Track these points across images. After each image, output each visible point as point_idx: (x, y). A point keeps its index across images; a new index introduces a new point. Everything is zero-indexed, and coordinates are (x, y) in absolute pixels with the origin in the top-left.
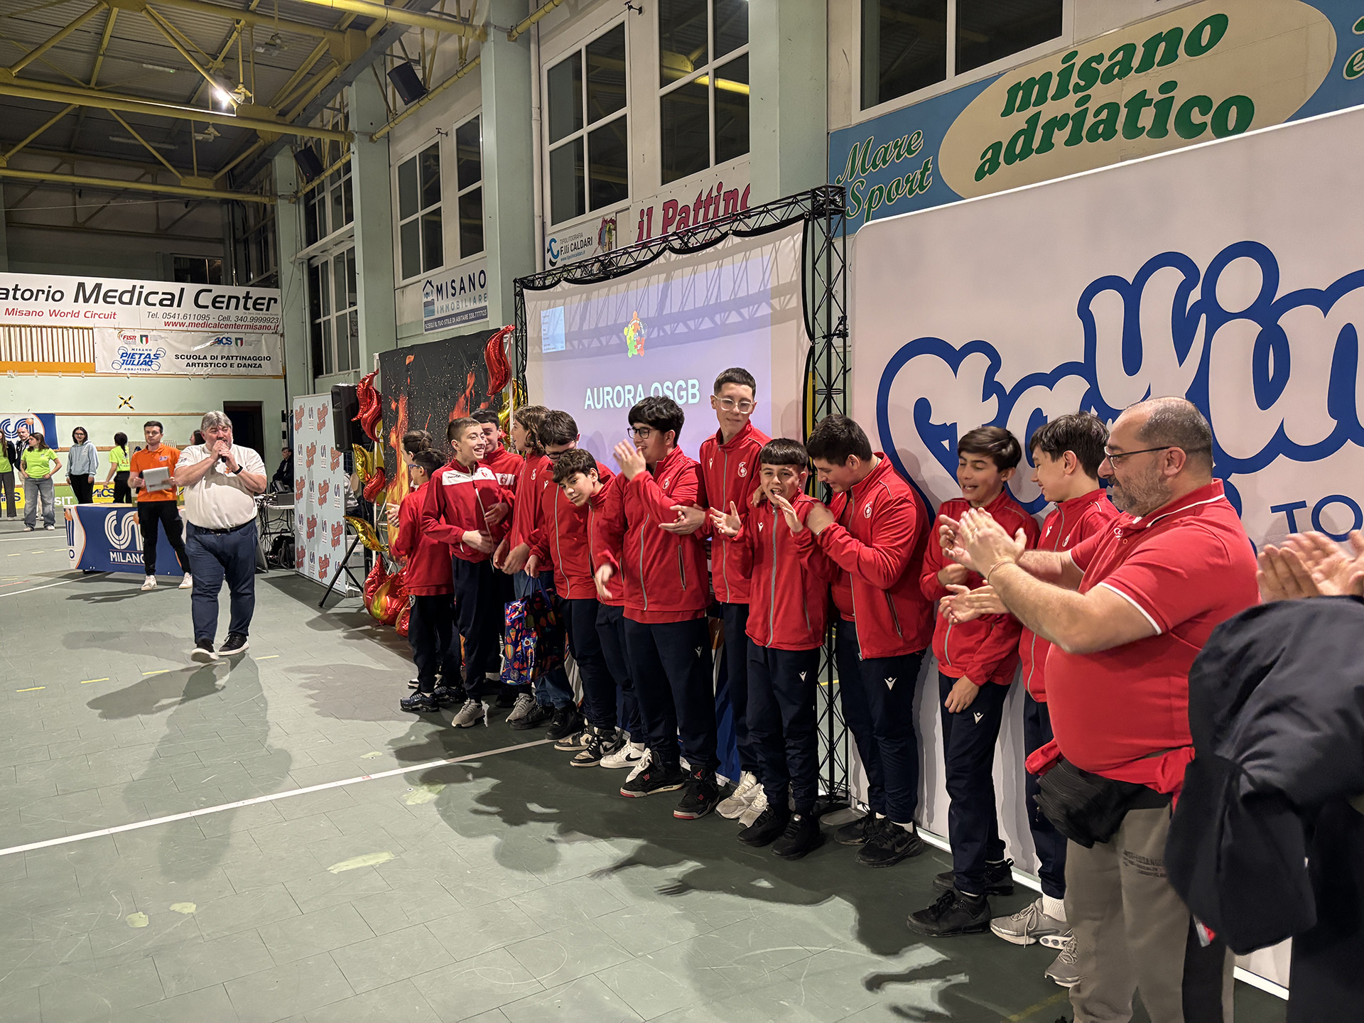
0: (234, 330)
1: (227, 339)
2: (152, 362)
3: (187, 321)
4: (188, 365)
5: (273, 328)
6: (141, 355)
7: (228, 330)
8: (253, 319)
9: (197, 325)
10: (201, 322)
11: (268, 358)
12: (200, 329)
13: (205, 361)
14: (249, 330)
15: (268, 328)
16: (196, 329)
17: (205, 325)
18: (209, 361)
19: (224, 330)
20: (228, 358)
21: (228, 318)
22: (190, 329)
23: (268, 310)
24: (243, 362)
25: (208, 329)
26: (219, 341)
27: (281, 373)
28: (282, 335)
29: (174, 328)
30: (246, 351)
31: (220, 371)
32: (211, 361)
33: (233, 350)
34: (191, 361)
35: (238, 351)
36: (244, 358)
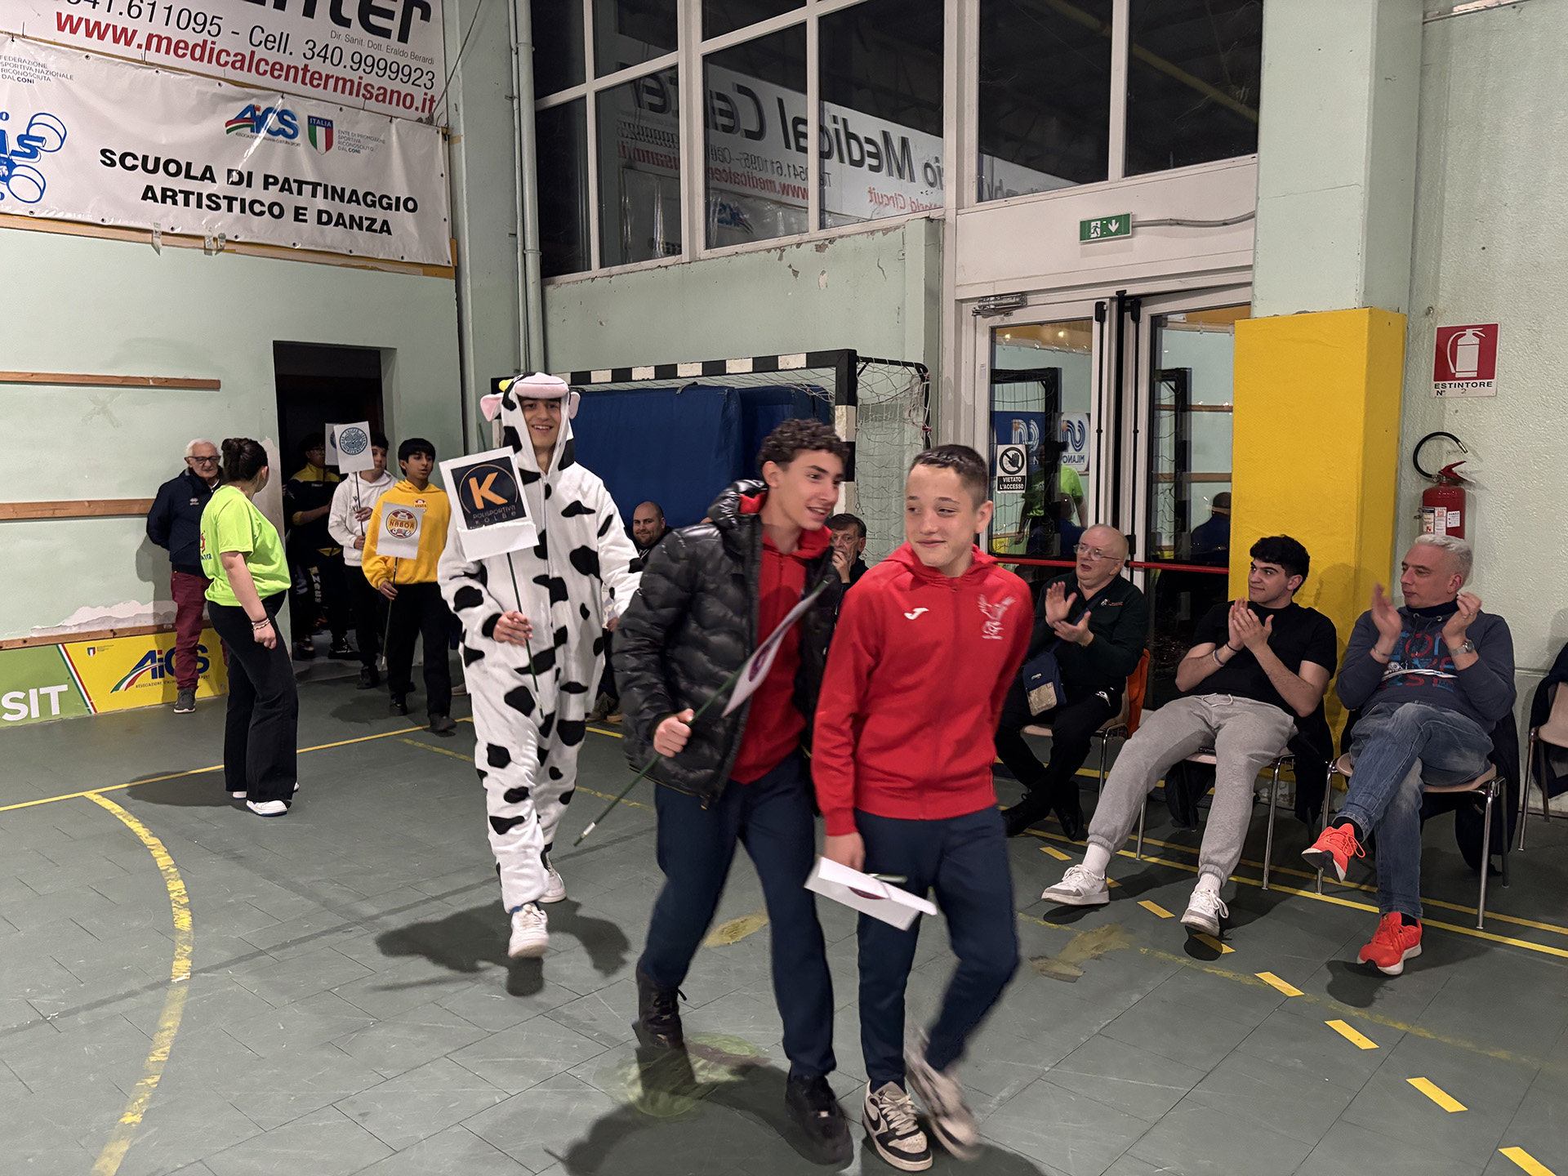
0: (298, 87)
1: (281, 115)
2: (11, 166)
3: (143, 28)
4: (148, 193)
5: (418, 103)
7: (281, 84)
8: (360, 61)
9: (176, 48)
10: (192, 38)
11: (410, 205)
12: (187, 63)
13: (207, 188)
14: (346, 98)
15: (405, 101)
16: (171, 60)
17: (203, 52)
18: (220, 187)
19: (267, 81)
20: (286, 186)
21: (281, 42)
22: (152, 56)
23: (403, 37)
24: (335, 207)
25: (213, 69)
27: (447, 258)
28: (448, 136)
29: (94, 43)
30: (343, 169)
31: (260, 228)
32: (233, 191)
33: (302, 160)
34: (160, 181)
35: (317, 166)
36: (335, 193)
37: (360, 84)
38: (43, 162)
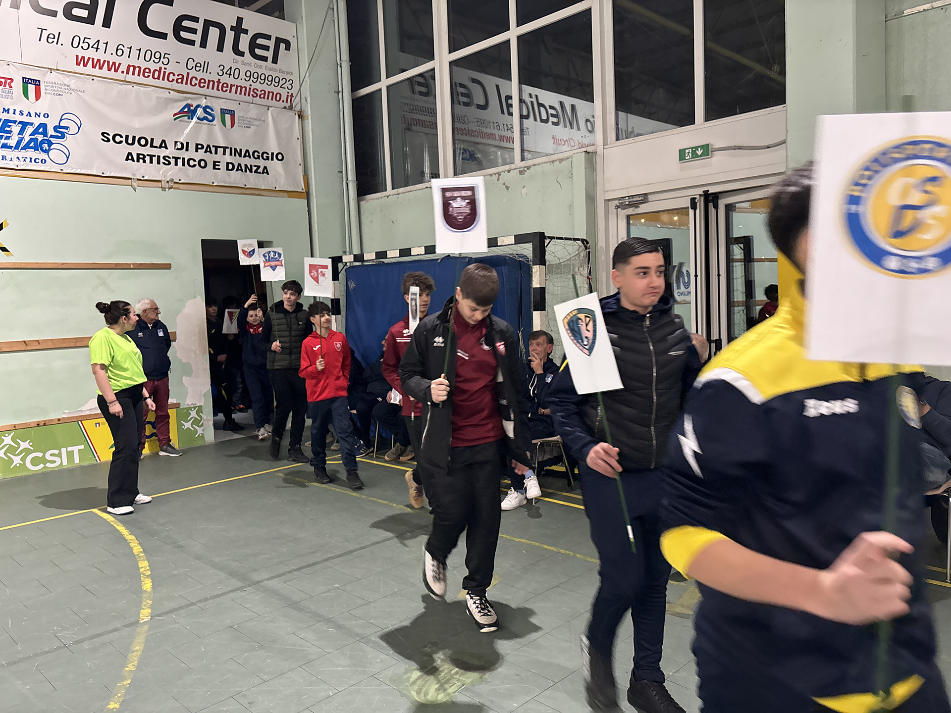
0: (215, 92)
1: (205, 109)
2: (50, 144)
3: (124, 62)
4: (129, 157)
5: (284, 98)
6: (24, 125)
7: (204, 91)
8: (250, 76)
9: (144, 72)
10: (153, 66)
11: (280, 157)
12: (150, 81)
13: (163, 152)
14: (242, 97)
15: (276, 97)
16: (141, 79)
17: (159, 74)
18: (170, 151)
19: (197, 89)
20: (208, 150)
21: (205, 67)
22: (130, 77)
23: (275, 61)
24: (236, 160)
25: (165, 84)
26: (189, 112)
27: (301, 187)
28: (301, 116)
29: (97, 71)
30: (241, 138)
31: (194, 174)
32: (178, 154)
33: (217, 134)
34: (136, 149)
35: (226, 136)
36: (237, 152)
37: (250, 89)
38: (69, 141)
